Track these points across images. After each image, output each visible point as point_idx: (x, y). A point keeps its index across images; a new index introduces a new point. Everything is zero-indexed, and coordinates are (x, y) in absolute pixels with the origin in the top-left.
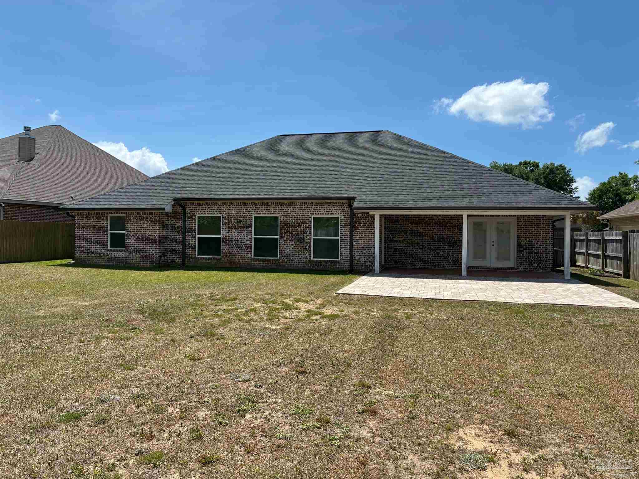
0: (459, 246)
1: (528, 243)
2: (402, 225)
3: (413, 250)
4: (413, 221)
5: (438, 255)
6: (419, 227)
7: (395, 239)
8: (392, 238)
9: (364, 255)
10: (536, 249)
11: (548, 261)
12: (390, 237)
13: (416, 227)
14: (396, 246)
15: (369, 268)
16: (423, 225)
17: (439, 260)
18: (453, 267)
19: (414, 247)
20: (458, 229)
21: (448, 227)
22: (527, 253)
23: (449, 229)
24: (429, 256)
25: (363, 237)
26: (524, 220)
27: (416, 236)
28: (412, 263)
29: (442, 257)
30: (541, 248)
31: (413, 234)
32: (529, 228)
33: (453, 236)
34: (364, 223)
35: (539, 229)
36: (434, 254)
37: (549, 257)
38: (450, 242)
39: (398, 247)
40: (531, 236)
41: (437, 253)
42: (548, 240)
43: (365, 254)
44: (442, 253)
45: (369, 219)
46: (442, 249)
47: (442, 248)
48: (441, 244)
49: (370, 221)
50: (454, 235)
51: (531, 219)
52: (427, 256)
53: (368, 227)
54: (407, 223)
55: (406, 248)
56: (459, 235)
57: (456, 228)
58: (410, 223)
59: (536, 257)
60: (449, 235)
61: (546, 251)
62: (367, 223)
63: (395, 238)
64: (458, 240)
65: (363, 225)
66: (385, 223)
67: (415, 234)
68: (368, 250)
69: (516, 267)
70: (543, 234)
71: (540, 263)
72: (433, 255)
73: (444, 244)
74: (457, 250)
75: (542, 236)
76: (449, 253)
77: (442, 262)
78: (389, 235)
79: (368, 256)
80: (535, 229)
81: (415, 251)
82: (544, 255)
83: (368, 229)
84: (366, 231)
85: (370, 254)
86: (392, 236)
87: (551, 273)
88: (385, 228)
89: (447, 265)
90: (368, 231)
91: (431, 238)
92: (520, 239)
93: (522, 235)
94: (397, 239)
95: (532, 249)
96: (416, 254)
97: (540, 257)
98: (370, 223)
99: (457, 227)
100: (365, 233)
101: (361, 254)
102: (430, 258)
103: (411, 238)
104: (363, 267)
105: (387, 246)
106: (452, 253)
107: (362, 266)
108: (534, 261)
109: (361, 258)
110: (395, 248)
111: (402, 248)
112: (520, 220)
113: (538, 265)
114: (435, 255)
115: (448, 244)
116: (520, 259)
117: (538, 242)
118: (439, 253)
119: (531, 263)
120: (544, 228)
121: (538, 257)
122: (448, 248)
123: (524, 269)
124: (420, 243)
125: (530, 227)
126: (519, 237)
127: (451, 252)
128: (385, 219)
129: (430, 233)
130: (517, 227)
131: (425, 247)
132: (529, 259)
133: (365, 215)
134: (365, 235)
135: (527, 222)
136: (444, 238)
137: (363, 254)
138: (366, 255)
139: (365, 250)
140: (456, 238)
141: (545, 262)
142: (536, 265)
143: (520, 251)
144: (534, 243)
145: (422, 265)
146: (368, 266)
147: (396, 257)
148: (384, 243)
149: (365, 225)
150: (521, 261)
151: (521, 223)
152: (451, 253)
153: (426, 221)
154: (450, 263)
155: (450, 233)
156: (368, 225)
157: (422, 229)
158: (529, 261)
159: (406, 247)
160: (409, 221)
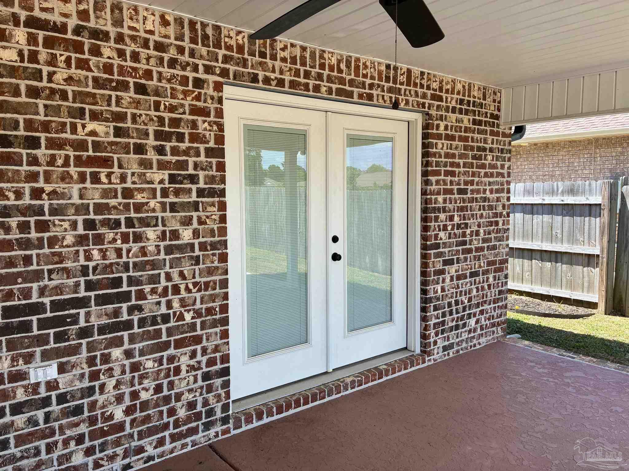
0: (176, 290)
1: (455, 236)
10: (475, 258)
18: (140, 450)
20: (162, 166)
21: (81, 145)
22: (452, 279)
23: (91, 162)
26: (446, 128)
29: (45, 402)
30: (486, 251)
32: (459, 165)
33: (130, 223)
35: (483, 172)
37: (500, 284)
38: (108, 268)
40: (464, 201)
42: (501, 215)
44: (45, 372)
46: (42, 340)
47: (44, 324)
48: (27, 294)
50: (138, 208)
51: (466, 130)
56: (173, 208)
57: (152, 155)
59: (475, 292)
60: (99, 208)
61: (495, 262)
64: (169, 250)
69: (417, 349)
70: (491, 192)
71: (482, 312)
73: (57, 290)
74: (166, 319)
75: (489, 200)
76: (106, 359)
77: (50, 448)
80: (473, 174)
82: (491, 279)
89: (89, 452)
92: (436, 219)
93: (440, 199)
95: (466, 260)
97: (483, 288)
99: (160, 151)
106: (128, 354)
108: (470, 308)
112: (437, 127)
113: (477, 322)
115: (90, 286)
116: (435, 309)
117: (479, 225)
118: (19, 376)
119: (462, 318)
120: (494, 167)
121: (478, 289)
122: (95, 321)
123: (444, 348)
125: (461, 162)
126: (433, 210)
127: (119, 342)
132: (457, 303)
135: (454, 138)
136: (52, 242)
140: (151, 233)
141: (492, 305)
142: (473, 322)
143: (435, 273)
144: (471, 234)
150: (437, 317)
151: (439, 144)
152: (116, 353)
154: (120, 427)
155: (106, 194)
158: (457, 312)
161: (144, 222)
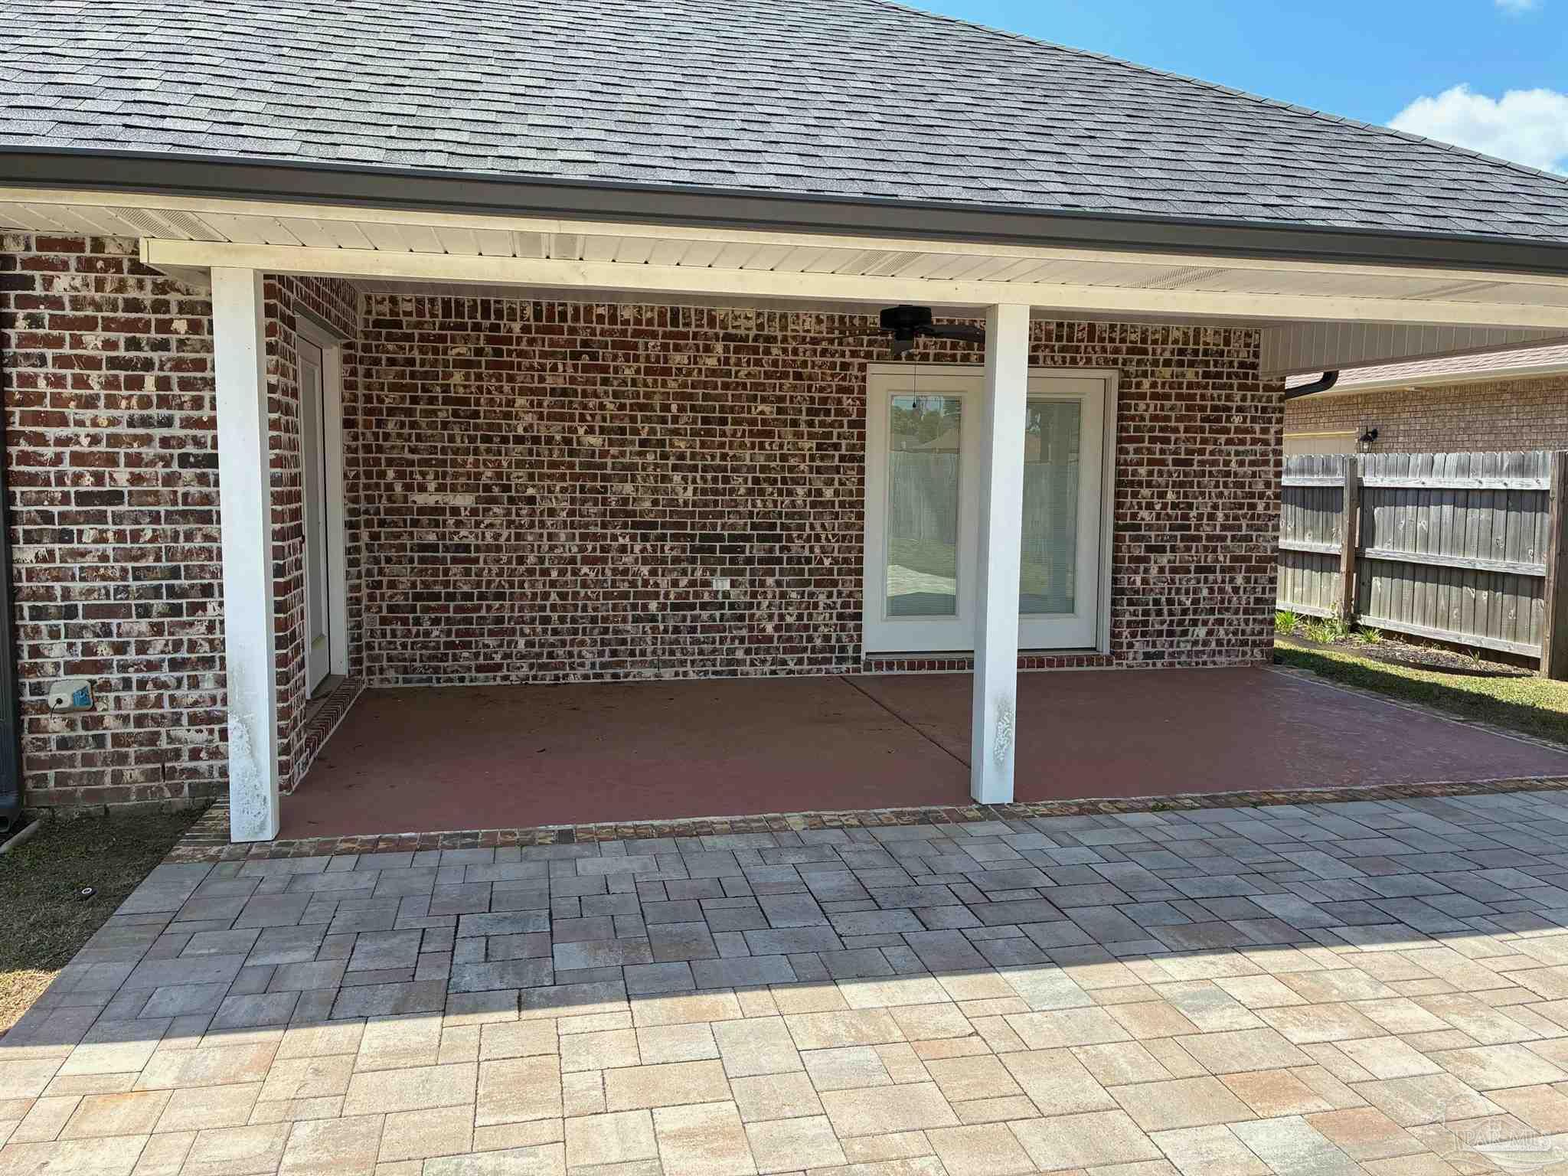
0: (818, 538)
1: (1169, 517)
2: (465, 401)
3: (545, 572)
4: (542, 380)
5: (697, 595)
6: (582, 419)
7: (421, 499)
8: (398, 488)
9: (131, 656)
10: (1206, 548)
11: (1254, 611)
12: (389, 487)
13: (561, 418)
14: (434, 548)
15: (194, 773)
16: (602, 407)
17: (704, 629)
18: (784, 662)
19: (551, 549)
21: (753, 422)
22: (1161, 570)
23: (760, 434)
24: (645, 607)
25: (116, 497)
26: (1154, 385)
27: (563, 477)
28: (539, 655)
29: (721, 606)
30: (1229, 542)
31: (540, 464)
32: (1176, 430)
33: (784, 481)
34: (113, 363)
35: (1223, 438)
36: (673, 592)
37: (1259, 590)
38: (766, 515)
39: (447, 549)
40: (1186, 475)
41: (692, 584)
42: (1261, 496)
43: (142, 648)
44: (722, 584)
45: (165, 326)
46: (722, 561)
47: (723, 550)
48: (714, 526)
49: (182, 343)
50: (791, 469)
51: (1190, 386)
52: (634, 607)
53: (163, 402)
54: (500, 390)
55: (498, 561)
56: (819, 470)
57: (804, 428)
58: (523, 392)
59: (1205, 592)
60: (763, 469)
61: (1248, 559)
62: (148, 365)
63: (422, 488)
65: (111, 383)
66: (349, 386)
67: (553, 465)
68: (176, 611)
69: (1106, 650)
70: (1241, 464)
71: (1220, 622)
72: (667, 595)
73: (733, 527)
74: (808, 561)
75: (1236, 474)
76: (763, 584)
77: (722, 641)
78: (382, 475)
79: (175, 665)
80: (1204, 441)
81: (554, 574)
82: (1239, 580)
83: (168, 422)
84: (147, 440)
85: (193, 646)
86: (400, 475)
87: (1268, 669)
88: (348, 424)
89: (748, 652)
90: (165, 442)
91: (655, 491)
92: (1135, 495)
93: (1143, 470)
94: (438, 497)
95: (1188, 549)
96: (563, 596)
97: (1222, 590)
98: (178, 365)
99: (811, 424)
100: (134, 461)
101: (104, 652)
102: (653, 619)
103: (530, 491)
104: (133, 772)
105: (369, 548)
106: (779, 584)
107: (123, 759)
108: (1195, 612)
109: (106, 686)
110: (422, 560)
111: (476, 561)
112: (1139, 385)
113: (1210, 633)
114: (678, 596)
115: (754, 527)
116: (1131, 603)
117: (1215, 507)
118: (707, 584)
119: (1181, 623)
120: (1246, 431)
121: (1211, 590)
122: (757, 555)
123: (1147, 656)
124: (587, 525)
125: (1181, 426)
126: (1132, 484)
127: (772, 573)
128: (347, 359)
129: (650, 458)
130: (1121, 429)
131: (623, 549)
132: (1170, 602)
133: (121, 287)
134: (136, 479)
135: (1167, 397)
136: (732, 491)
137: (120, 649)
138: (153, 656)
139: (144, 612)
140: (800, 490)
141: (1241, 616)
142: (1201, 632)
143: (1132, 559)
144: (1200, 517)
145: (603, 666)
146: (177, 755)
147: (436, 622)
148: (350, 525)
149: (136, 383)
150: (1135, 614)
151: (1142, 405)
152: (770, 581)
153: (624, 383)
154: (770, 639)
155: (769, 458)
156: (163, 383)
157: (602, 430)
158: (1171, 613)
159: (499, 548)
160: (511, 379)
161: (795, 481)
